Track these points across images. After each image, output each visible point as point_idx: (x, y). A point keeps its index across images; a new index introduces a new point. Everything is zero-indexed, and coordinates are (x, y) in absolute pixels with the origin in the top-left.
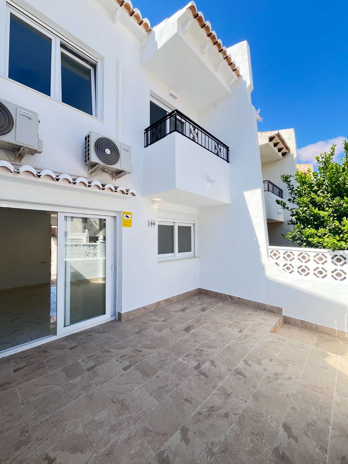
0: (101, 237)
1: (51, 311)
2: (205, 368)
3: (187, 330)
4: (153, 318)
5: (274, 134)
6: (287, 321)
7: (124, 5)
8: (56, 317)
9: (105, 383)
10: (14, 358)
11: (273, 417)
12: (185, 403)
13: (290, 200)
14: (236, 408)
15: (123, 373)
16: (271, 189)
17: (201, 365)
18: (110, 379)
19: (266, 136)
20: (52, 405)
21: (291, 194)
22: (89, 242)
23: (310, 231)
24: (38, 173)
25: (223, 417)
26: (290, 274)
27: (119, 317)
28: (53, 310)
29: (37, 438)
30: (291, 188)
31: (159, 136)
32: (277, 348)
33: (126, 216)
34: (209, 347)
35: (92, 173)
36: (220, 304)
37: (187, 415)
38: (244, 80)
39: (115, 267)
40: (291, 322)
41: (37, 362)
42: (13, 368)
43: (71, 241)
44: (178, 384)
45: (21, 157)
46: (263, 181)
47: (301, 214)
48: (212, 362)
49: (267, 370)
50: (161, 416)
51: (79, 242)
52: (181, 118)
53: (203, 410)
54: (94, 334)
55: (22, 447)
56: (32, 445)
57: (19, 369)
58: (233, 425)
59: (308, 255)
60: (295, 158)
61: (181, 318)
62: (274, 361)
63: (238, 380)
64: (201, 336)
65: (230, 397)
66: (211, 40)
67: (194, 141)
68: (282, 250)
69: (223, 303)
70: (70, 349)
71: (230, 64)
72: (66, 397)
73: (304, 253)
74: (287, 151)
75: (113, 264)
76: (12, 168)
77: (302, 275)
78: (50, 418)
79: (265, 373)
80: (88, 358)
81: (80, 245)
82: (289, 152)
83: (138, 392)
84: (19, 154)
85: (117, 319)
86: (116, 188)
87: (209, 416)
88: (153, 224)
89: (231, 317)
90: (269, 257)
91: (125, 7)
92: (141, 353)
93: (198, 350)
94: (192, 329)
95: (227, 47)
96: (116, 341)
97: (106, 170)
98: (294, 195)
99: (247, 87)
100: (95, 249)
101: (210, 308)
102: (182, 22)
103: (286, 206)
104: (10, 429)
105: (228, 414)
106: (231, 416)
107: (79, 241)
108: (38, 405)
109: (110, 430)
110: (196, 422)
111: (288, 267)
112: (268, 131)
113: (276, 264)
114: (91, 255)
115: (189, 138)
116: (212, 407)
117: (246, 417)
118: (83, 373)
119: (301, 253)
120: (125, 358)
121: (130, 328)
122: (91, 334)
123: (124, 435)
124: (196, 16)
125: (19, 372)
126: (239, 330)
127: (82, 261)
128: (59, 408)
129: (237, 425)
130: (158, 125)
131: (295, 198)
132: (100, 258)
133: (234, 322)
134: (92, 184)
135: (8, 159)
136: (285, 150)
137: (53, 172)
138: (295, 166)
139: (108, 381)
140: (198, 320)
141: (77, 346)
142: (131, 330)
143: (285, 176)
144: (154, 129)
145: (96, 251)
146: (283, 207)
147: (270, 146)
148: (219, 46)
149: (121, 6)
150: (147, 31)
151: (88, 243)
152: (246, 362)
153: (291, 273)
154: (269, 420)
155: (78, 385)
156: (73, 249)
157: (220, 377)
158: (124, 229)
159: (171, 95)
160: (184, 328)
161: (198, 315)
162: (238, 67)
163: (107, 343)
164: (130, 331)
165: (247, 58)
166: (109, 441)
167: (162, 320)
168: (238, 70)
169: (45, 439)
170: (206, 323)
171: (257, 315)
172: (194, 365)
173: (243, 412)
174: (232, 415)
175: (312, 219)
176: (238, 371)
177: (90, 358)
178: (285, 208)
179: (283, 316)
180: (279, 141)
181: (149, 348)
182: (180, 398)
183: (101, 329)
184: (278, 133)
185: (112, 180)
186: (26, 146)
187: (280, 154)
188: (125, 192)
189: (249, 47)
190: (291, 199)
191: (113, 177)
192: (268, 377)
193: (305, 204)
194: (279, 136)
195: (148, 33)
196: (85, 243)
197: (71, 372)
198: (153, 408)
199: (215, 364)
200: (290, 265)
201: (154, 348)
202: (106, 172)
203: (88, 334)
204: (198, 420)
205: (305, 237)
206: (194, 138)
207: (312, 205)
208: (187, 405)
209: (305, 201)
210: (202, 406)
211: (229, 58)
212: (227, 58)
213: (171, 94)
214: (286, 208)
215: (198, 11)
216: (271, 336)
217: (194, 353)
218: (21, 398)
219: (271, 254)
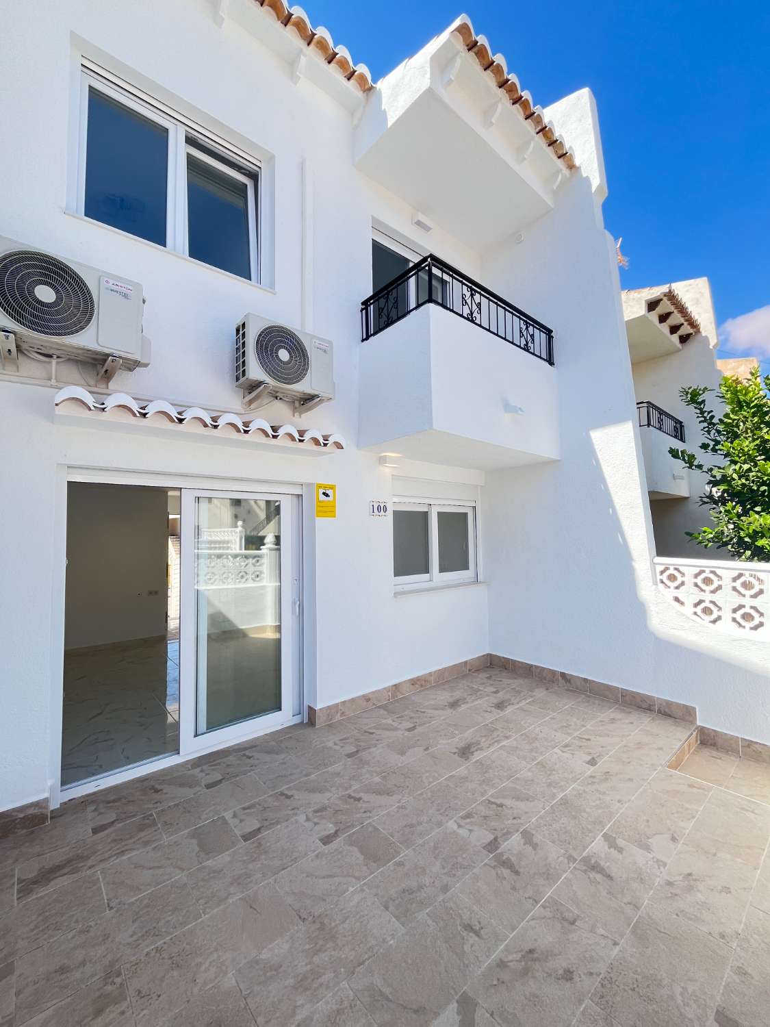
0: (270, 539)
1: (168, 698)
2: (509, 850)
3: (464, 754)
4: (384, 721)
5: (659, 294)
6: (708, 740)
7: (314, 41)
8: (178, 712)
9: (283, 872)
10: (93, 802)
11: (690, 990)
12: (465, 933)
13: (704, 446)
14: (591, 957)
15: (319, 850)
16: (654, 421)
17: (502, 843)
18: (293, 862)
19: (640, 299)
20: (169, 916)
21: (709, 432)
22: (245, 549)
23: (761, 520)
24: (141, 408)
25: (559, 979)
26: (711, 625)
27: (310, 718)
28: (171, 697)
29: (140, 992)
30: (708, 418)
31: (393, 315)
32: (687, 809)
33: (324, 494)
34: (518, 798)
35: (250, 402)
36: (540, 693)
37: (472, 966)
38: (584, 176)
39: (301, 607)
40: (720, 742)
41: (139, 814)
42: (92, 825)
43: (208, 546)
44: (447, 885)
45: (108, 376)
46: (638, 404)
47: (734, 480)
48: (528, 837)
49: (665, 865)
50: (410, 961)
51: (224, 548)
52: (443, 271)
53: (510, 958)
54: (256, 755)
55: (107, 1010)
56: (128, 1008)
57: (102, 828)
58: (587, 1002)
59: (758, 579)
60: (713, 347)
61: (450, 725)
62: (681, 842)
63: (593, 884)
64: (497, 770)
65: (574, 927)
66: (507, 95)
67: (472, 321)
68: (689, 566)
69: (547, 689)
70: (209, 786)
71: (552, 143)
72: (199, 900)
73: (747, 573)
74: (691, 331)
75: (297, 599)
76: (90, 400)
77: (744, 627)
78: (166, 945)
79: (661, 872)
80: (244, 809)
81: (227, 556)
82: (698, 331)
83: (356, 899)
84: (104, 370)
85: (306, 721)
86: (301, 433)
87: (525, 972)
88: (382, 509)
89: (568, 726)
90: (657, 585)
91: (317, 47)
92: (360, 804)
93: (493, 803)
94: (477, 750)
95: (544, 106)
96: (304, 773)
97: (280, 395)
98: (716, 434)
99: (593, 191)
100: (258, 564)
101: (515, 702)
102: (441, 63)
103: (696, 463)
104: (83, 963)
105: (572, 973)
106: (580, 977)
107: (225, 545)
108: (141, 913)
109: (295, 988)
110: (495, 985)
111: (706, 607)
112: (643, 286)
113: (677, 599)
114: (249, 576)
115: (462, 316)
116: (531, 951)
117: (617, 983)
118: (234, 844)
119: (740, 575)
120: (324, 813)
121: (335, 744)
122: (250, 755)
123: (327, 1003)
124: (472, 46)
125: (101, 834)
126: (590, 758)
127: (232, 589)
128: (184, 924)
129: (596, 1004)
130: (392, 290)
131: (717, 443)
132: (268, 583)
133: (574, 738)
134: (253, 427)
135: (83, 382)
136: (686, 329)
137: (172, 404)
138: (714, 364)
139: (289, 868)
140: (490, 730)
141: (220, 781)
142: (337, 748)
143: (690, 391)
144: (382, 301)
145: (260, 568)
146: (688, 465)
147: (651, 322)
148: (526, 105)
149: (308, 45)
150: (364, 91)
151: (244, 551)
152: (610, 841)
153: (714, 622)
154: (679, 999)
155: (225, 873)
156: (212, 565)
157: (549, 875)
158: (320, 521)
159: (419, 223)
160: (457, 748)
161: (489, 718)
162: (571, 148)
163: (285, 776)
164: (335, 750)
165: (591, 127)
166: (294, 1014)
167: (407, 727)
168: (571, 154)
169: (155, 994)
170: (507, 738)
171: (632, 723)
172: (484, 841)
173: (610, 971)
174: (583, 976)
175: (765, 491)
176: (593, 862)
177: (248, 811)
178: (694, 467)
179: (696, 729)
180: (672, 308)
181: (379, 793)
182: (452, 920)
183: (274, 743)
184: (670, 291)
185: (294, 416)
186: (117, 353)
187: (675, 338)
188: (321, 441)
189: (595, 101)
190: (708, 445)
191: (295, 409)
192: (670, 884)
193: (745, 455)
194: (671, 296)
195: (367, 95)
196: (238, 551)
197: (209, 842)
198: (391, 940)
199: (535, 840)
200: (713, 602)
201: (389, 793)
202: (280, 399)
203: (244, 755)
204: (498, 980)
205: (748, 535)
206: (472, 314)
207: (763, 457)
208: (471, 941)
209: (746, 449)
210: (507, 945)
211: (550, 129)
212: (544, 131)
213: (419, 221)
214: (696, 466)
215: (477, 35)
216: (671, 776)
217: (483, 810)
218: (107, 895)
219: (661, 577)
